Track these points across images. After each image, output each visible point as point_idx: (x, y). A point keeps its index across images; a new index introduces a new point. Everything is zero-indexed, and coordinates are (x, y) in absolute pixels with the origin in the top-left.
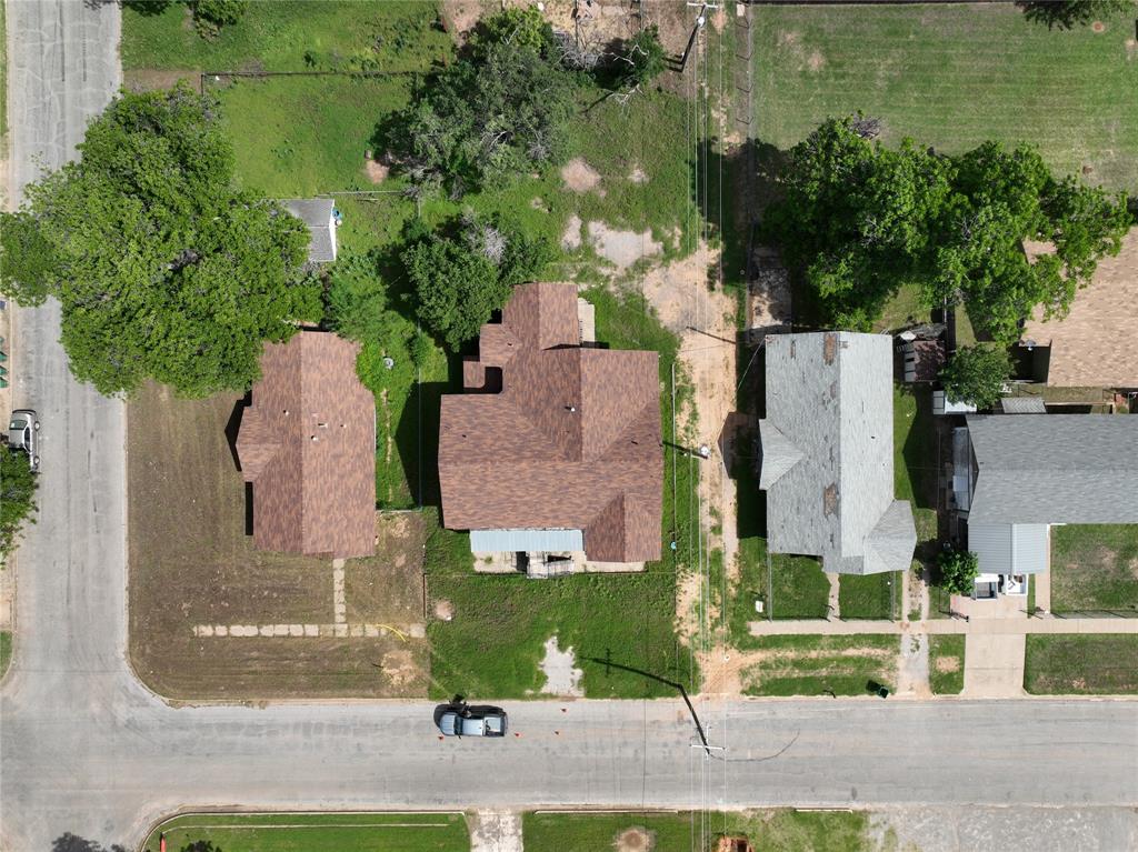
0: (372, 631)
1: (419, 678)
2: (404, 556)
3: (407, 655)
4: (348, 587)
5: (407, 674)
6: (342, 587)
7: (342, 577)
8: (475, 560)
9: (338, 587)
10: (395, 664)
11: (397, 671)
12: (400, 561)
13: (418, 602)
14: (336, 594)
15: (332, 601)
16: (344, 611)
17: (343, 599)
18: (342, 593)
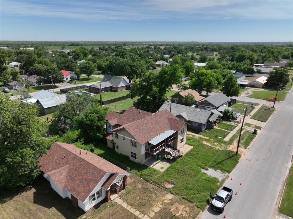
0: (157, 209)
1: (190, 207)
2: (139, 184)
3: (176, 205)
4: (131, 205)
5: (185, 209)
6: (130, 207)
7: (126, 204)
8: (159, 170)
9: (129, 208)
10: (177, 210)
11: (181, 211)
12: (140, 186)
13: (159, 190)
14: (130, 210)
15: (131, 213)
16: (140, 213)
17: (135, 210)
18: (132, 208)
